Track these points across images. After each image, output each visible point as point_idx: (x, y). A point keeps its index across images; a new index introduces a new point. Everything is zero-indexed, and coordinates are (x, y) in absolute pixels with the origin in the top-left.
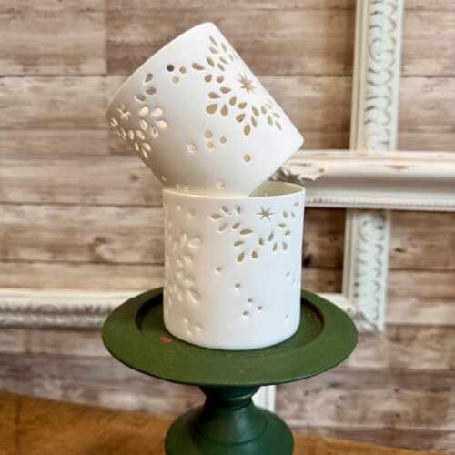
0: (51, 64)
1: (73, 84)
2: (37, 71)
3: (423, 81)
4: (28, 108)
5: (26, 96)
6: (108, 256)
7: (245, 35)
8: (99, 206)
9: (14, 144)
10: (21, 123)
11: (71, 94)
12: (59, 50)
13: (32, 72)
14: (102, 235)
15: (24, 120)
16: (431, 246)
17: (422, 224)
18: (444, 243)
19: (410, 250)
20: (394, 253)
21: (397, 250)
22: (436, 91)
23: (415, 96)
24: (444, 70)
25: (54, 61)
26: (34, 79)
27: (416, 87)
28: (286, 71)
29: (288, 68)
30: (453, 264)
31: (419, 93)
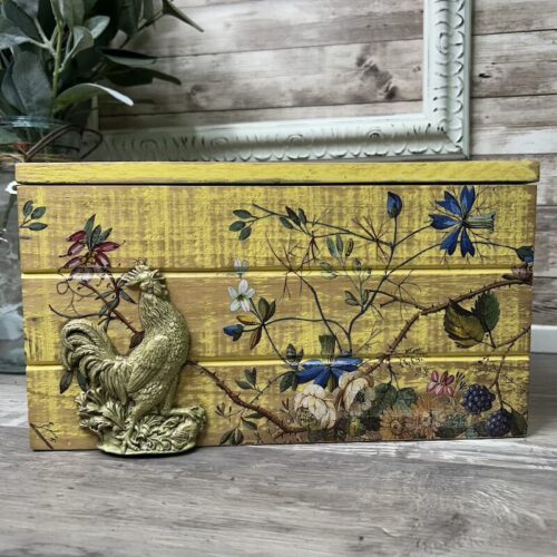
6: (203, 103)
8: (196, 55)
14: (199, 83)
16: (518, 68)
17: (506, 46)
18: (530, 65)
19: (495, 74)
20: (478, 79)
21: (482, 76)
30: (543, 87)
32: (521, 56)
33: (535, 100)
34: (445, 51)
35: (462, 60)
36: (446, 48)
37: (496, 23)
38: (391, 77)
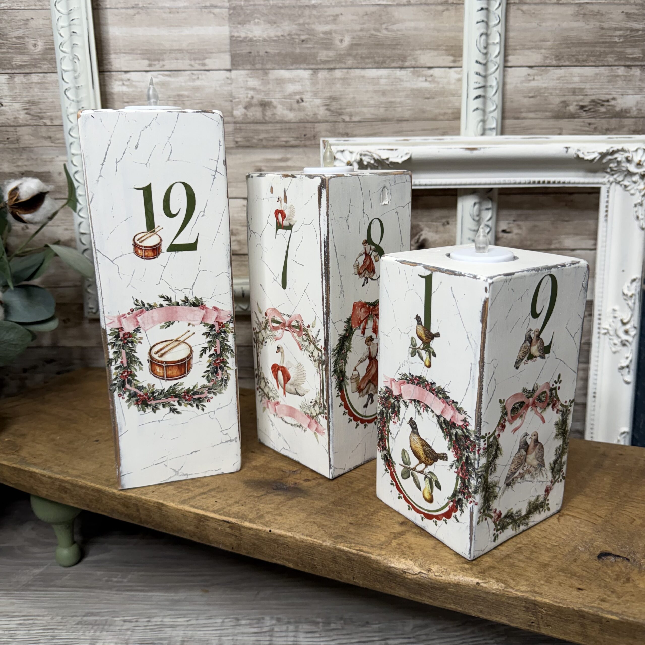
0: (177, 59)
1: (198, 78)
2: (163, 65)
3: (526, 71)
7: (361, 30)
11: (197, 89)
12: (184, 45)
13: (158, 67)
17: (526, 206)
19: (516, 231)
20: (501, 234)
21: (504, 231)
22: (538, 80)
23: (519, 85)
24: (544, 60)
25: (179, 55)
26: (160, 74)
27: (519, 77)
28: (400, 64)
29: (402, 61)
30: (556, 243)
31: (522, 82)
34: (477, 219)
35: (490, 223)
36: (479, 215)
38: (422, 230)
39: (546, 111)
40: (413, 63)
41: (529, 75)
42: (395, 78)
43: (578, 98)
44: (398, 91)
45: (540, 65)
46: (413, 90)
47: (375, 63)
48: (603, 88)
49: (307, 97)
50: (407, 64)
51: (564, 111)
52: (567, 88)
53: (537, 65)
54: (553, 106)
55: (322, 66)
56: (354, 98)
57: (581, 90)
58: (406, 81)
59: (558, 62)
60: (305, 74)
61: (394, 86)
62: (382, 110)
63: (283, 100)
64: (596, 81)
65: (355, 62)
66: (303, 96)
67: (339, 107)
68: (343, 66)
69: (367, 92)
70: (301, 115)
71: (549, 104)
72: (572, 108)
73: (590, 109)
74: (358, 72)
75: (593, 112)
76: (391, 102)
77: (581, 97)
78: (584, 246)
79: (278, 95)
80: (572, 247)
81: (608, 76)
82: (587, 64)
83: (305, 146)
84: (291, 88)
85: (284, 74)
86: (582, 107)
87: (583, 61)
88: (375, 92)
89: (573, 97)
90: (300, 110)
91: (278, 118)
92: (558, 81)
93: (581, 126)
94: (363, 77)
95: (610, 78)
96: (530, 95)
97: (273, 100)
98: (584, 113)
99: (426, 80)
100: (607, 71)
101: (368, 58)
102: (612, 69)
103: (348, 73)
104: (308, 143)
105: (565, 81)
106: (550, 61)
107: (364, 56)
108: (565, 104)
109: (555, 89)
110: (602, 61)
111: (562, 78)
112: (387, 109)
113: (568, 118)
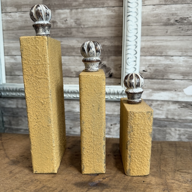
0: (26, 8)
2: (21, 10)
4: (18, 23)
5: (17, 19)
9: (14, 35)
10: (16, 28)
12: (28, 3)
13: (20, 11)
15: (17, 27)
16: (157, 69)
17: (153, 61)
18: (162, 68)
19: (149, 71)
20: (142, 72)
21: (144, 71)
22: (157, 10)
23: (149, 12)
24: (160, 2)
25: (26, 6)
26: (20, 13)
27: (149, 9)
28: (102, 6)
29: (103, 5)
30: (166, 77)
31: (150, 11)
32: (158, 65)
33: (163, 81)
34: (130, 64)
35: (136, 67)
37: (150, 52)
38: (111, 69)
39: (161, 22)
40: (107, 5)
41: (153, 8)
42: (100, 11)
43: (174, 17)
44: (101, 16)
45: (158, 4)
46: (107, 15)
47: (93, 6)
48: (185, 13)
49: (68, 19)
50: (105, 6)
51: (169, 22)
52: (170, 13)
53: (157, 4)
54: (164, 20)
55: (74, 8)
56: (85, 19)
57: (176, 14)
58: (105, 12)
59: (166, 3)
60: (68, 11)
61: (100, 14)
62: (95, 23)
63: (60, 20)
64: (182, 10)
65: (86, 6)
66: (67, 19)
67: (79, 22)
68: (81, 7)
69: (90, 17)
70: (66, 26)
71: (162, 20)
72: (172, 21)
73: (180, 21)
74: (87, 9)
75: (181, 22)
76: (99, 20)
77: (176, 17)
78: (178, 78)
79: (58, 19)
80: (173, 78)
81: (188, 8)
82: (178, 3)
83: (68, 37)
84: (63, 16)
85: (61, 11)
86: (176, 21)
87: (176, 2)
88: (93, 16)
89: (172, 16)
90: (66, 24)
91: (58, 27)
92: (166, 11)
93: (176, 28)
94: (88, 11)
95: (189, 8)
96: (154, 16)
97: (57, 21)
98: (177, 23)
99: (112, 12)
100: (187, 6)
101: (90, 4)
102: (189, 5)
103: (83, 10)
104: (69, 36)
105: (169, 10)
106: (162, 3)
107: (89, 3)
108: (169, 19)
109: (165, 14)
110: (185, 2)
111: (168, 9)
112: (97, 23)
113: (170, 25)
